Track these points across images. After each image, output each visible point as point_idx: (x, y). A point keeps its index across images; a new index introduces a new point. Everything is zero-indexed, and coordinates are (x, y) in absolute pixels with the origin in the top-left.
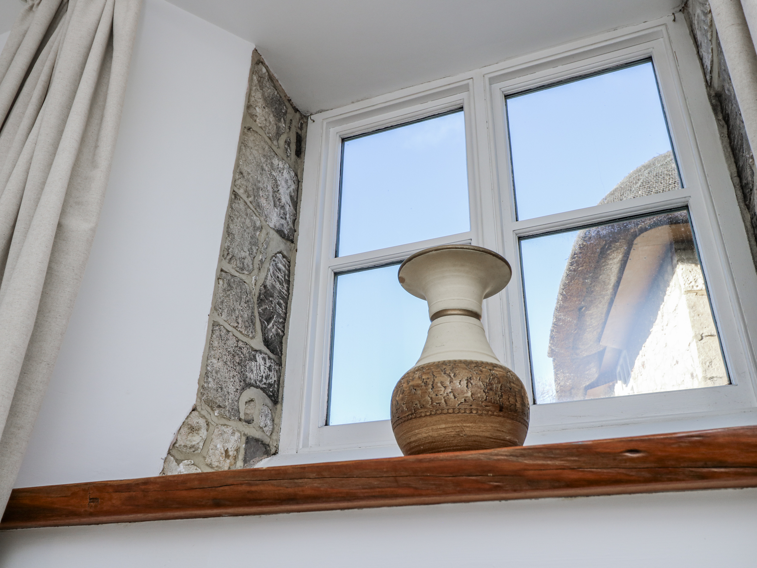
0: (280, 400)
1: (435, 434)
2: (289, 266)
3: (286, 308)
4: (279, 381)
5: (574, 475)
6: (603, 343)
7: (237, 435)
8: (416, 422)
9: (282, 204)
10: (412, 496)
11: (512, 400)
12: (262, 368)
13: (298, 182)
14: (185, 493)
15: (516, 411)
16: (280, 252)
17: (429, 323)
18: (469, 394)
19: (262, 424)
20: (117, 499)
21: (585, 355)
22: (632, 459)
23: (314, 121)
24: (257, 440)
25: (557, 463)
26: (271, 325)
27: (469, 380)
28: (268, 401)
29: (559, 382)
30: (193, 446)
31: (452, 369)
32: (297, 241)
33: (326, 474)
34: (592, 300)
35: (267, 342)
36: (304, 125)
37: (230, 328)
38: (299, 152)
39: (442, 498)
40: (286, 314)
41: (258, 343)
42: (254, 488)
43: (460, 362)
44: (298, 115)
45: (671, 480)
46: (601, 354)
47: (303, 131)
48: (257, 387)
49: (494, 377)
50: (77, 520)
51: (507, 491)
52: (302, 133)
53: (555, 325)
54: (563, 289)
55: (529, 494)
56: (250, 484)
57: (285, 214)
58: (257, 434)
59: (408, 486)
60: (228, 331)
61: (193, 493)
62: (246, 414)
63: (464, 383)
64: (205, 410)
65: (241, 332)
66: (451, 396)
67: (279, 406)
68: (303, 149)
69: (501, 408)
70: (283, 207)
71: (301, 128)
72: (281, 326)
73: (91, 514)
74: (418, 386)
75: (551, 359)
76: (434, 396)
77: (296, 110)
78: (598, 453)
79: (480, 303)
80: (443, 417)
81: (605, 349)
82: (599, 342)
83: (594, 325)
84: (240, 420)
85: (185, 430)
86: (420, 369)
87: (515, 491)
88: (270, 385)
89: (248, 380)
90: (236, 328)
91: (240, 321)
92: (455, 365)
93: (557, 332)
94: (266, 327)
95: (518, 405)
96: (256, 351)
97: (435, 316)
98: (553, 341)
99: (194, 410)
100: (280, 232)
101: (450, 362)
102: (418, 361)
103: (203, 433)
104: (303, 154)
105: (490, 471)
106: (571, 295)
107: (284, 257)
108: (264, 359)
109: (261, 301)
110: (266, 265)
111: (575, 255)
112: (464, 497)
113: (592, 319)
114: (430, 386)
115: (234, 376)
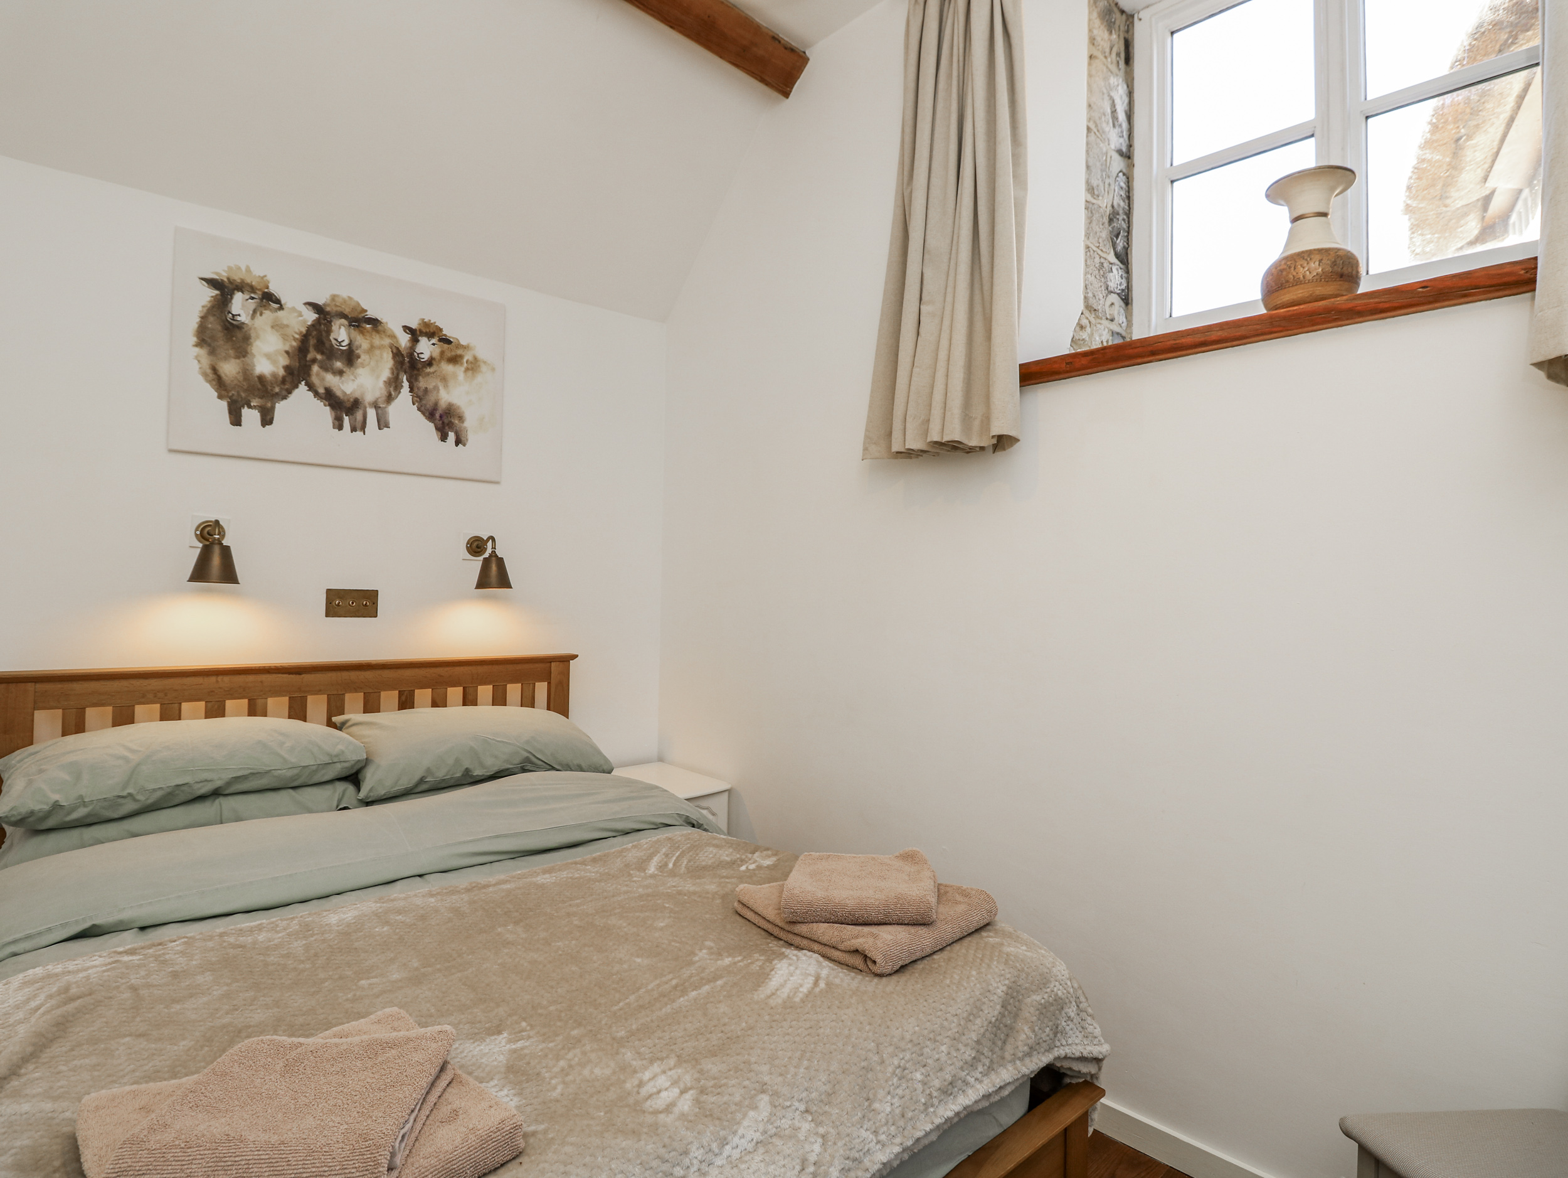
0: (1130, 301)
1: (1295, 297)
2: (1128, 182)
3: (1129, 222)
4: (1128, 286)
5: (1387, 305)
6: (1491, 184)
7: (1107, 330)
8: (1282, 292)
9: (1119, 123)
10: (1281, 331)
11: (1350, 270)
12: (1117, 277)
13: (1130, 94)
14: (1131, 351)
15: (1352, 276)
16: (1120, 172)
17: (1289, 225)
18: (1320, 270)
19: (1121, 322)
20: (1084, 361)
21: (1459, 206)
22: (1423, 292)
23: (1140, 20)
24: (1118, 334)
25: (1376, 300)
26: (1119, 240)
27: (1320, 261)
28: (1122, 303)
29: (1413, 249)
30: (1083, 340)
31: (1309, 255)
32: (1133, 155)
33: (1224, 327)
34: (1478, 125)
35: (1117, 256)
36: (1131, 26)
37: (1095, 249)
38: (1128, 60)
39: (1300, 330)
40: (1129, 227)
41: (1112, 258)
42: (1177, 342)
43: (1315, 250)
44: (1124, 17)
45: (1444, 300)
46: (1487, 200)
47: (1130, 33)
48: (1115, 293)
49: (1338, 256)
50: (1057, 377)
51: (1343, 320)
52: (1129, 36)
53: (1415, 168)
54: (1433, 116)
55: (1357, 320)
56: (1175, 340)
57: (1122, 132)
58: (1117, 329)
59: (1279, 326)
60: (1094, 251)
61: (1136, 350)
62: (1110, 314)
63: (1317, 263)
64: (1087, 313)
65: (1102, 250)
66: (1308, 273)
67: (1129, 306)
68: (1131, 55)
69: (1342, 276)
70: (1120, 126)
71: (1127, 31)
72: (1126, 240)
73: (1068, 372)
74: (1284, 269)
75: (1407, 217)
76: (1295, 274)
77: (1122, 12)
78: (1402, 292)
79: (1328, 201)
80: (1302, 286)
81: (1493, 193)
82: (1485, 182)
83: (1479, 159)
84: (1107, 319)
85: (1078, 328)
86: (1286, 258)
87: (1348, 319)
88: (1123, 290)
89: (1109, 288)
90: (1098, 247)
91: (1100, 240)
92: (1310, 253)
93: (1417, 179)
94: (1115, 243)
95: (1354, 272)
96: (1112, 264)
97: (1295, 220)
98: (1410, 192)
99: (1082, 314)
100: (1120, 153)
101: (1307, 251)
102: (1282, 253)
103: (1088, 330)
104: (1131, 61)
105: (1332, 311)
106: (1444, 122)
107: (1124, 174)
108: (1117, 270)
109: (1111, 221)
110: (1112, 187)
111: (1456, 62)
112: (1315, 328)
113: (1475, 151)
114: (1293, 268)
115: (1101, 286)
